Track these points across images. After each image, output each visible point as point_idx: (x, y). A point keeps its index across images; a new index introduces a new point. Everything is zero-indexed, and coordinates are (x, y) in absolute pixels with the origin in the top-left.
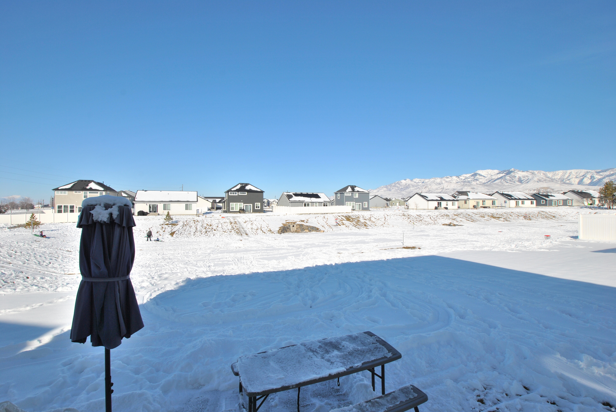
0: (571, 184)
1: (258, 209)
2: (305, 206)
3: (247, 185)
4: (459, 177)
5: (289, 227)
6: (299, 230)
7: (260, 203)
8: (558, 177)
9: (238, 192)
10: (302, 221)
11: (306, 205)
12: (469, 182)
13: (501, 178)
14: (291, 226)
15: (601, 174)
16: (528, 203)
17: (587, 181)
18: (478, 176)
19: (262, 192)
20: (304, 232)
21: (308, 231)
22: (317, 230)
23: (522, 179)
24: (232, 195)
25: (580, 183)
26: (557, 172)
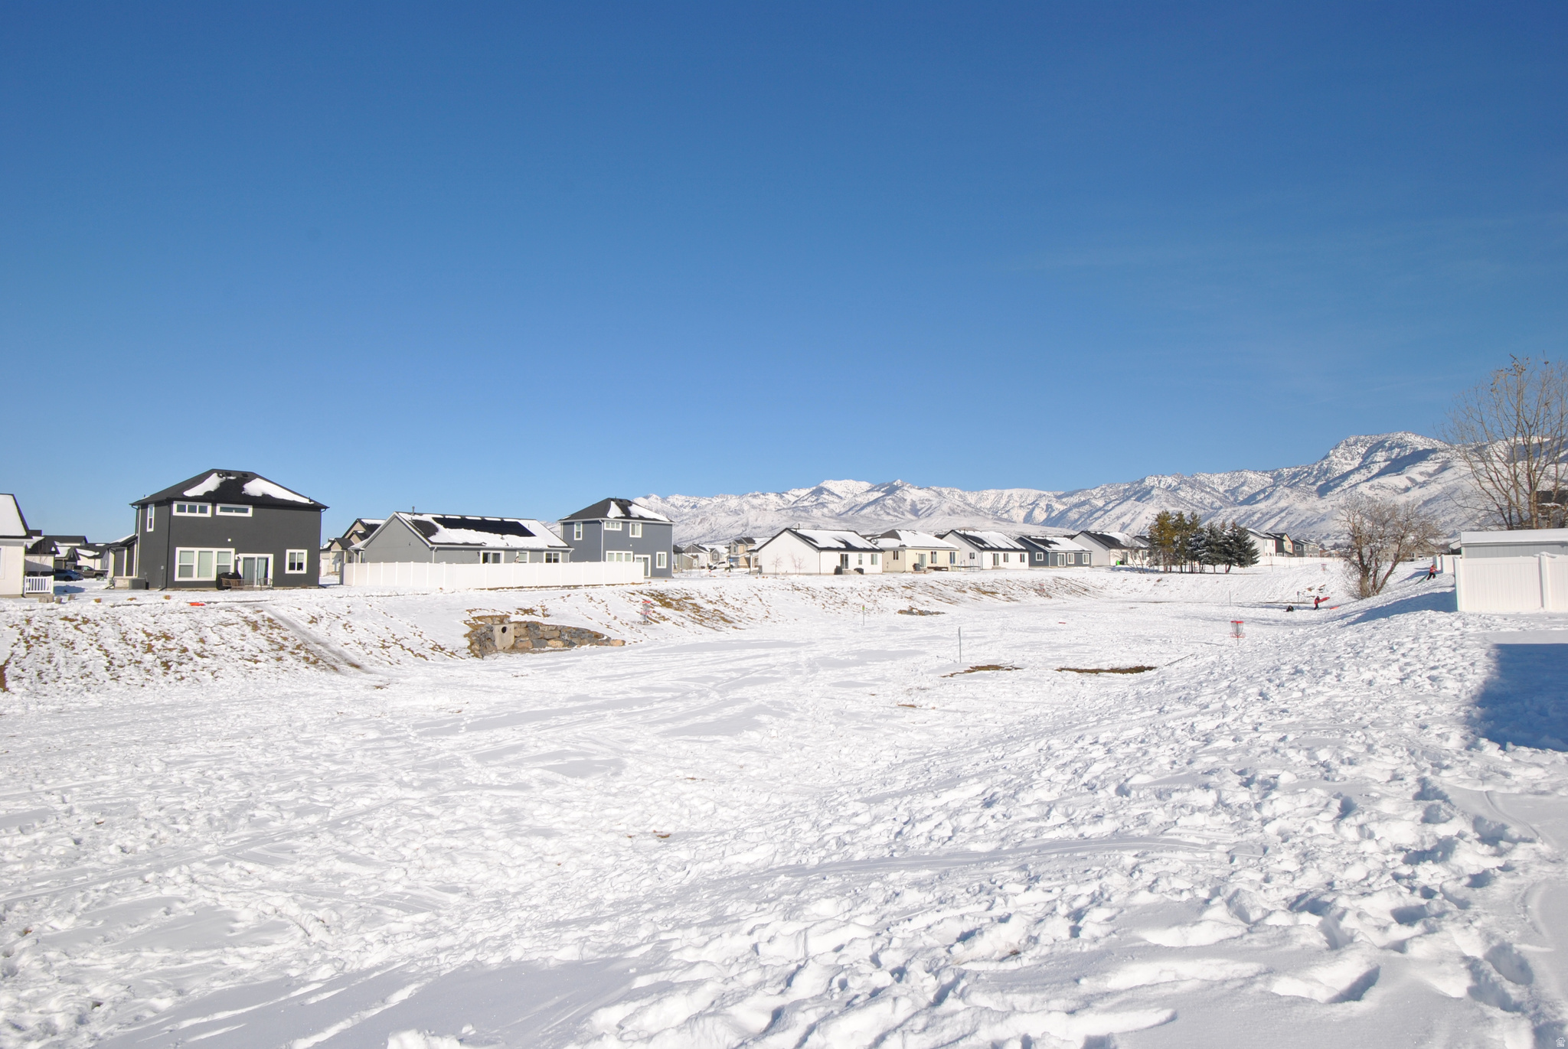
0: (1010, 521)
1: (296, 572)
2: (485, 560)
3: (247, 477)
4: (782, 497)
5: (490, 635)
6: (524, 644)
7: (305, 552)
8: (986, 505)
9: (214, 505)
10: (526, 612)
11: (491, 557)
12: (805, 509)
13: (875, 501)
14: (498, 629)
15: (1064, 500)
16: (1014, 556)
17: (1040, 515)
18: (825, 496)
19: (316, 508)
20: (547, 648)
21: (560, 643)
22: (596, 638)
23: (919, 506)
24: (187, 514)
25: (1029, 519)
26: (985, 493)
